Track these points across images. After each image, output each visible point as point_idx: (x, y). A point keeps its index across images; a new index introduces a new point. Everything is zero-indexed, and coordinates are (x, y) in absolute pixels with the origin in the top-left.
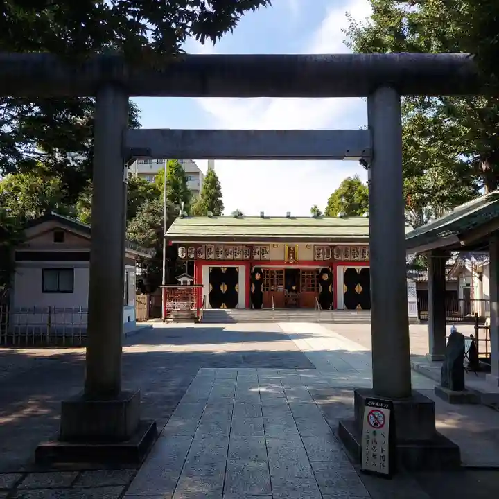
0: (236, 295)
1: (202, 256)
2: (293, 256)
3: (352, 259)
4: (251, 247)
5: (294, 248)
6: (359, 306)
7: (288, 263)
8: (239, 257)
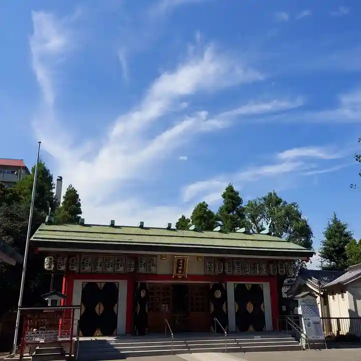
0: (115, 317)
1: (75, 269)
2: (183, 270)
3: (244, 274)
4: (135, 257)
5: (183, 261)
6: (251, 328)
7: (176, 278)
8: (121, 269)
